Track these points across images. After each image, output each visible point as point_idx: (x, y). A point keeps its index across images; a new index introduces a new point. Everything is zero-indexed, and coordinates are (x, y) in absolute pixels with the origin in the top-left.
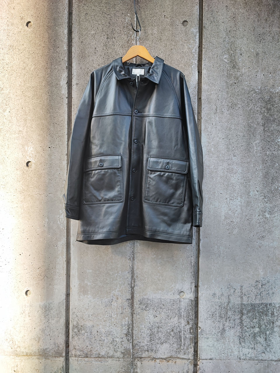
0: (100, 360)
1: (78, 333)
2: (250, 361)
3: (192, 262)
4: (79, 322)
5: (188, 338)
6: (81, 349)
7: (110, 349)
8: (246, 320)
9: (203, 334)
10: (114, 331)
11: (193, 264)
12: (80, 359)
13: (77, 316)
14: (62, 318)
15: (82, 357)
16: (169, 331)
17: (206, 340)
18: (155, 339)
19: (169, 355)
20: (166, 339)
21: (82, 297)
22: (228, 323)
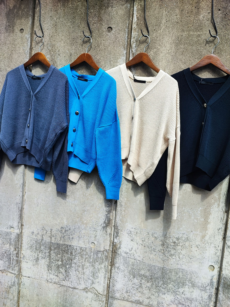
2: (54, 284)
3: (20, 207)
5: (15, 260)
8: (53, 255)
9: (24, 259)
11: (20, 209)
16: (3, 252)
17: (26, 263)
19: (3, 269)
22: (41, 254)
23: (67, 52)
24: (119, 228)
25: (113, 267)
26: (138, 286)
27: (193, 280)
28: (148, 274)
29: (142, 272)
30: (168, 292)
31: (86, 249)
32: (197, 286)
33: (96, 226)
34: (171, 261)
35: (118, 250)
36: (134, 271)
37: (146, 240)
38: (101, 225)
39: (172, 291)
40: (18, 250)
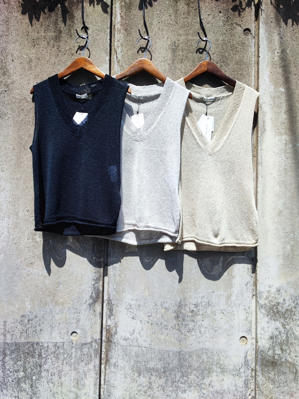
23: (25, 57)
24: (113, 303)
25: (108, 365)
26: (146, 388)
27: (221, 362)
28: (159, 366)
29: (151, 365)
30: (190, 387)
31: (64, 345)
32: (228, 370)
33: (78, 304)
34: (190, 339)
35: (113, 336)
36: (138, 364)
37: (154, 315)
38: (86, 301)
39: (196, 385)
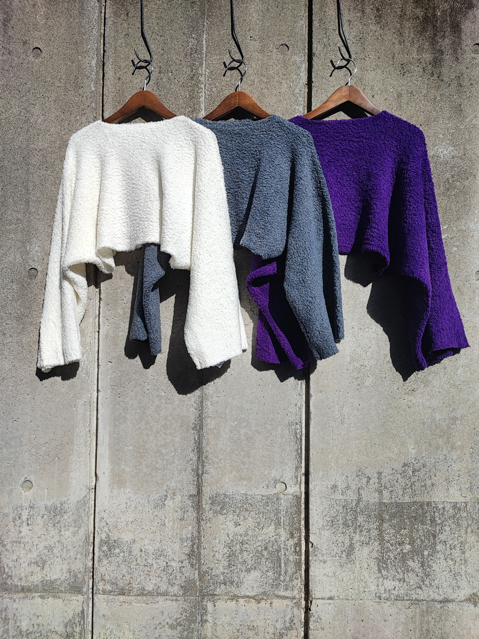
0: (144, 599)
1: (109, 553)
2: (397, 602)
3: (298, 432)
4: (110, 534)
5: (292, 561)
6: (113, 580)
7: (161, 581)
8: (389, 532)
9: (316, 555)
10: (169, 550)
11: (298, 436)
12: (111, 597)
13: (107, 524)
14: (82, 527)
15: (115, 595)
16: (259, 548)
17: (322, 564)
18: (238, 562)
19: (261, 590)
20: (255, 563)
21: (115, 492)
22: (358, 536)
40: (299, 535)
